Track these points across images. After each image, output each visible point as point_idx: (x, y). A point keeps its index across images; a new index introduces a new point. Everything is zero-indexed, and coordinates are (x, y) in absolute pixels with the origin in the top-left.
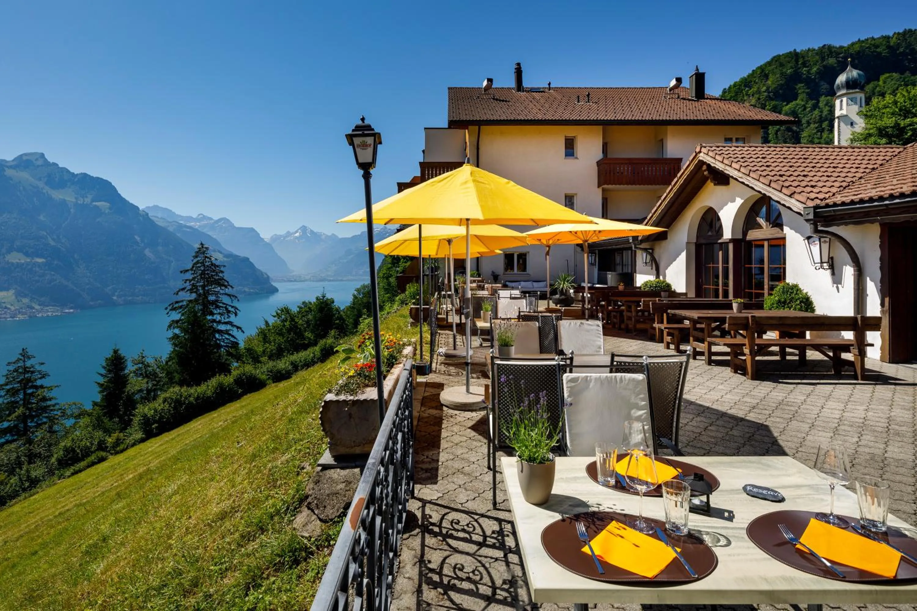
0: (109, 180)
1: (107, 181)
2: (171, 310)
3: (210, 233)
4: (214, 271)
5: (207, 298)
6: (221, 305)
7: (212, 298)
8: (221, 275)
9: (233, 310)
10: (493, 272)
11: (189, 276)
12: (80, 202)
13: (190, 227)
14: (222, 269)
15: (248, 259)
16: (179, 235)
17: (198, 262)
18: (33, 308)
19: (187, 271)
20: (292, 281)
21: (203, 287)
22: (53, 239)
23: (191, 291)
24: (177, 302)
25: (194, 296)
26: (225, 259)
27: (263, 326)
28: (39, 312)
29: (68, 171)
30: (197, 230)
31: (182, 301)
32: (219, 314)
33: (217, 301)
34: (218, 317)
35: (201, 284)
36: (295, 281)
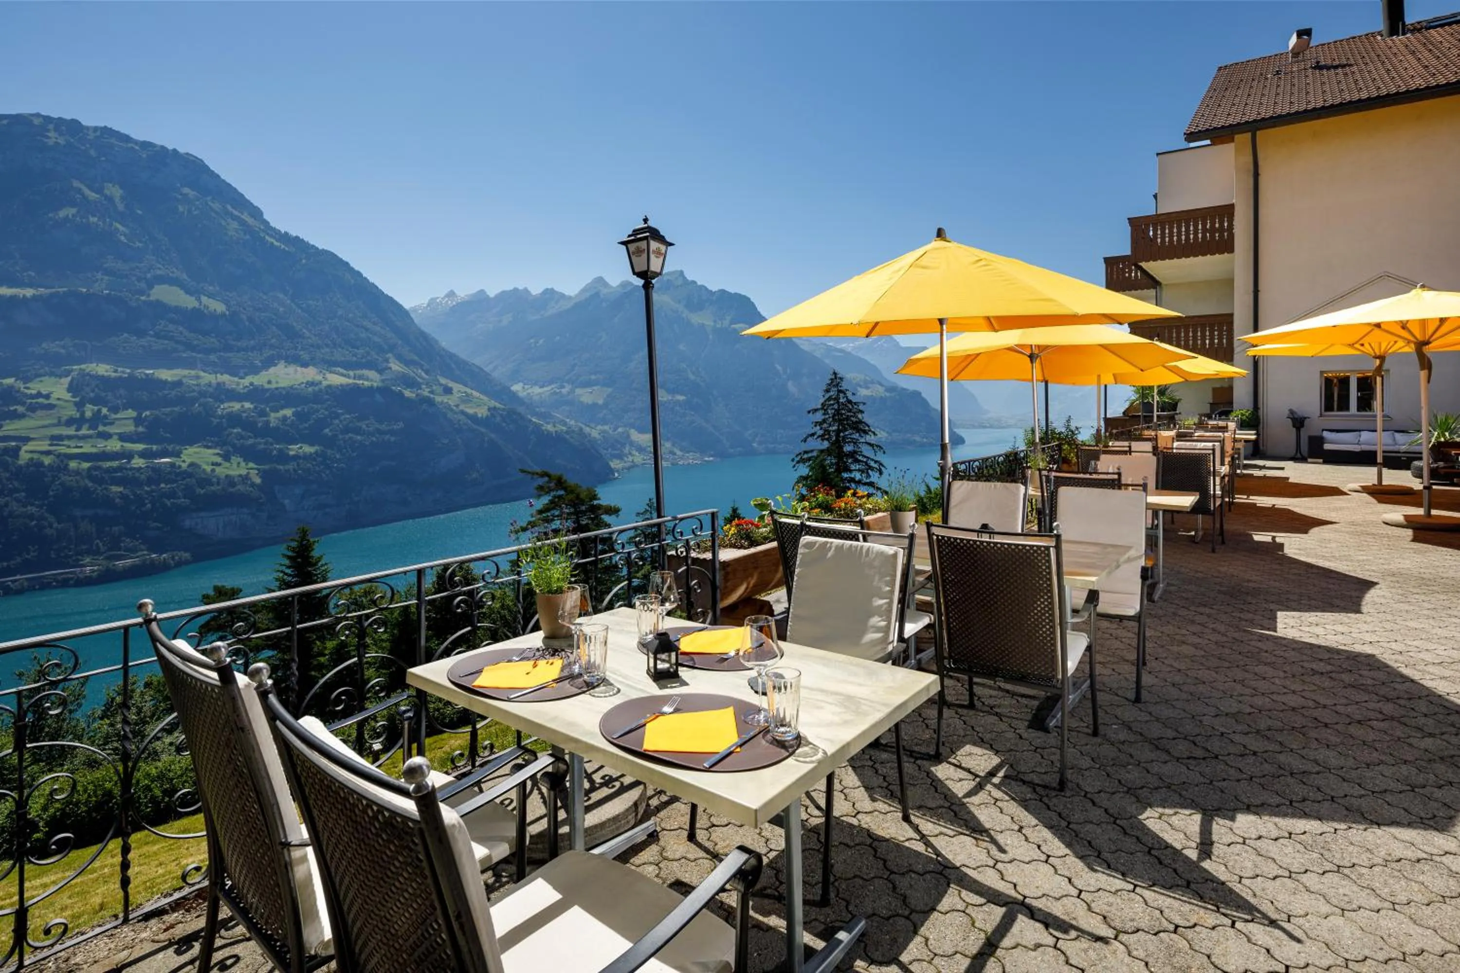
0: (748, 295)
1: (745, 297)
2: (798, 462)
3: (867, 358)
4: (850, 411)
5: (842, 447)
6: (860, 458)
7: (848, 448)
8: (860, 416)
9: (876, 466)
10: (1292, 412)
11: (819, 416)
12: (718, 326)
13: (841, 351)
14: (861, 407)
15: (919, 394)
16: (827, 361)
17: (830, 399)
18: (675, 454)
19: (816, 410)
20: (985, 427)
21: (838, 432)
22: (693, 373)
23: (822, 437)
24: (806, 452)
25: (826, 445)
26: (888, 394)
27: (923, 494)
28: (681, 458)
29: (706, 289)
30: (849, 353)
31: (812, 451)
32: (859, 470)
33: (855, 452)
34: (857, 476)
35: (835, 428)
36: (991, 427)
